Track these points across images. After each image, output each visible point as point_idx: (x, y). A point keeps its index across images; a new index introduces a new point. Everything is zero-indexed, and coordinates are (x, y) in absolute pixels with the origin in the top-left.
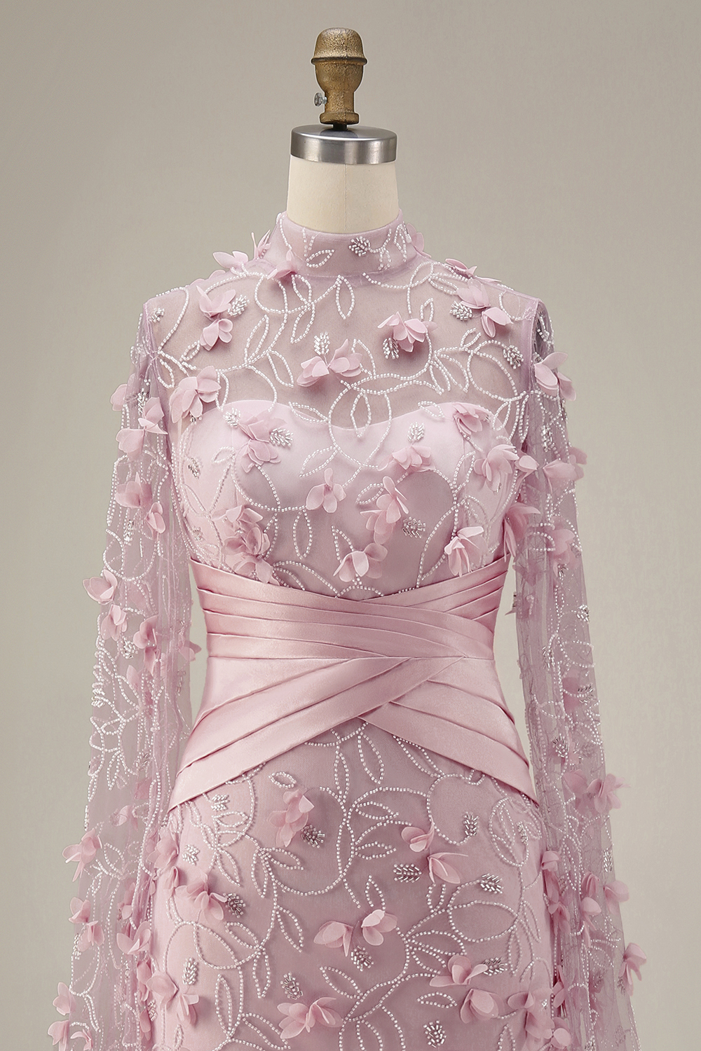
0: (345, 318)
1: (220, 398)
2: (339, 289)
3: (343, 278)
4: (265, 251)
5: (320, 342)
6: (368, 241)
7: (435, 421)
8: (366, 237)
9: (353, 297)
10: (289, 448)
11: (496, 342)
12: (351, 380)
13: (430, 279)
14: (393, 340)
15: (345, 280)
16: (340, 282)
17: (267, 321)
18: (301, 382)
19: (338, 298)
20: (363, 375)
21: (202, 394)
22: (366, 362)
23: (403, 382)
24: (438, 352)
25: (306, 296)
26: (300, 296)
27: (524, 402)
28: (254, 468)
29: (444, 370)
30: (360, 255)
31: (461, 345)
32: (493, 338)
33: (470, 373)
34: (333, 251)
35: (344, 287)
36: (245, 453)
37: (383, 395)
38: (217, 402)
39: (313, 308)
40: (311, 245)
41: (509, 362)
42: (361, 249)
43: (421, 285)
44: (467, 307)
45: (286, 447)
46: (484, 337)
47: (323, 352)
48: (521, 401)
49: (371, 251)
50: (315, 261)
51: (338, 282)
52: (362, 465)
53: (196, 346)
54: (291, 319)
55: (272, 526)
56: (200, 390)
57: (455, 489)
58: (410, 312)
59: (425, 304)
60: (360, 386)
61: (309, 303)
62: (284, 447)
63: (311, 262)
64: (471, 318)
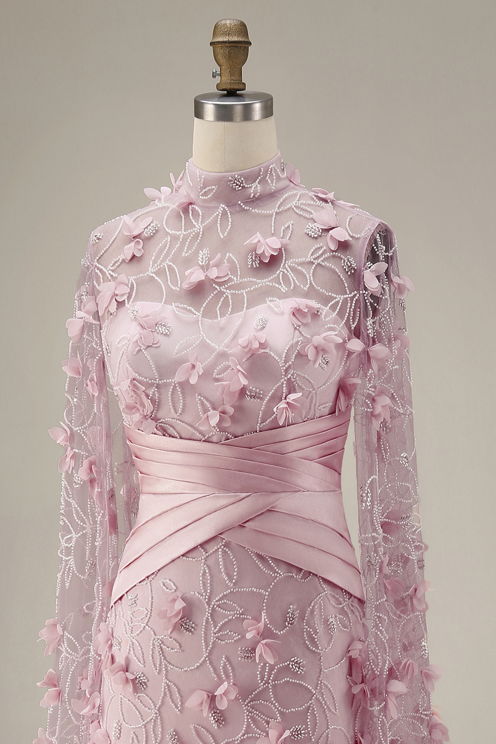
0: (222, 237)
1: (129, 298)
2: (220, 215)
3: (224, 206)
4: (179, 187)
5: (203, 254)
6: (242, 179)
7: (277, 314)
8: (241, 176)
9: (230, 221)
10: (168, 336)
11: (337, 253)
12: (220, 284)
13: (293, 206)
14: (256, 254)
15: (226, 207)
16: (222, 209)
17: (169, 240)
18: (186, 286)
19: (219, 222)
20: (230, 280)
21: (117, 295)
22: (233, 270)
23: (259, 283)
24: (289, 262)
25: (197, 221)
26: (193, 221)
27: (355, 299)
28: (140, 350)
29: (291, 275)
30: (237, 189)
31: (309, 256)
32: (335, 251)
33: (312, 277)
34: (217, 187)
35: (224, 213)
36: (135, 340)
37: (243, 293)
38: (126, 301)
39: (201, 230)
40: (202, 182)
41: (345, 269)
42: (237, 185)
43: (286, 210)
44: (318, 228)
45: (166, 335)
46: (328, 250)
47: (204, 263)
48: (352, 299)
49: (246, 186)
50: (205, 194)
51: (220, 210)
52: (219, 348)
53: (119, 259)
54: (185, 238)
55: (154, 394)
56: (116, 292)
57: (283, 366)
58: (273, 232)
59: (286, 226)
60: (226, 289)
61: (199, 226)
62: (165, 335)
63: (203, 195)
64: (320, 236)
